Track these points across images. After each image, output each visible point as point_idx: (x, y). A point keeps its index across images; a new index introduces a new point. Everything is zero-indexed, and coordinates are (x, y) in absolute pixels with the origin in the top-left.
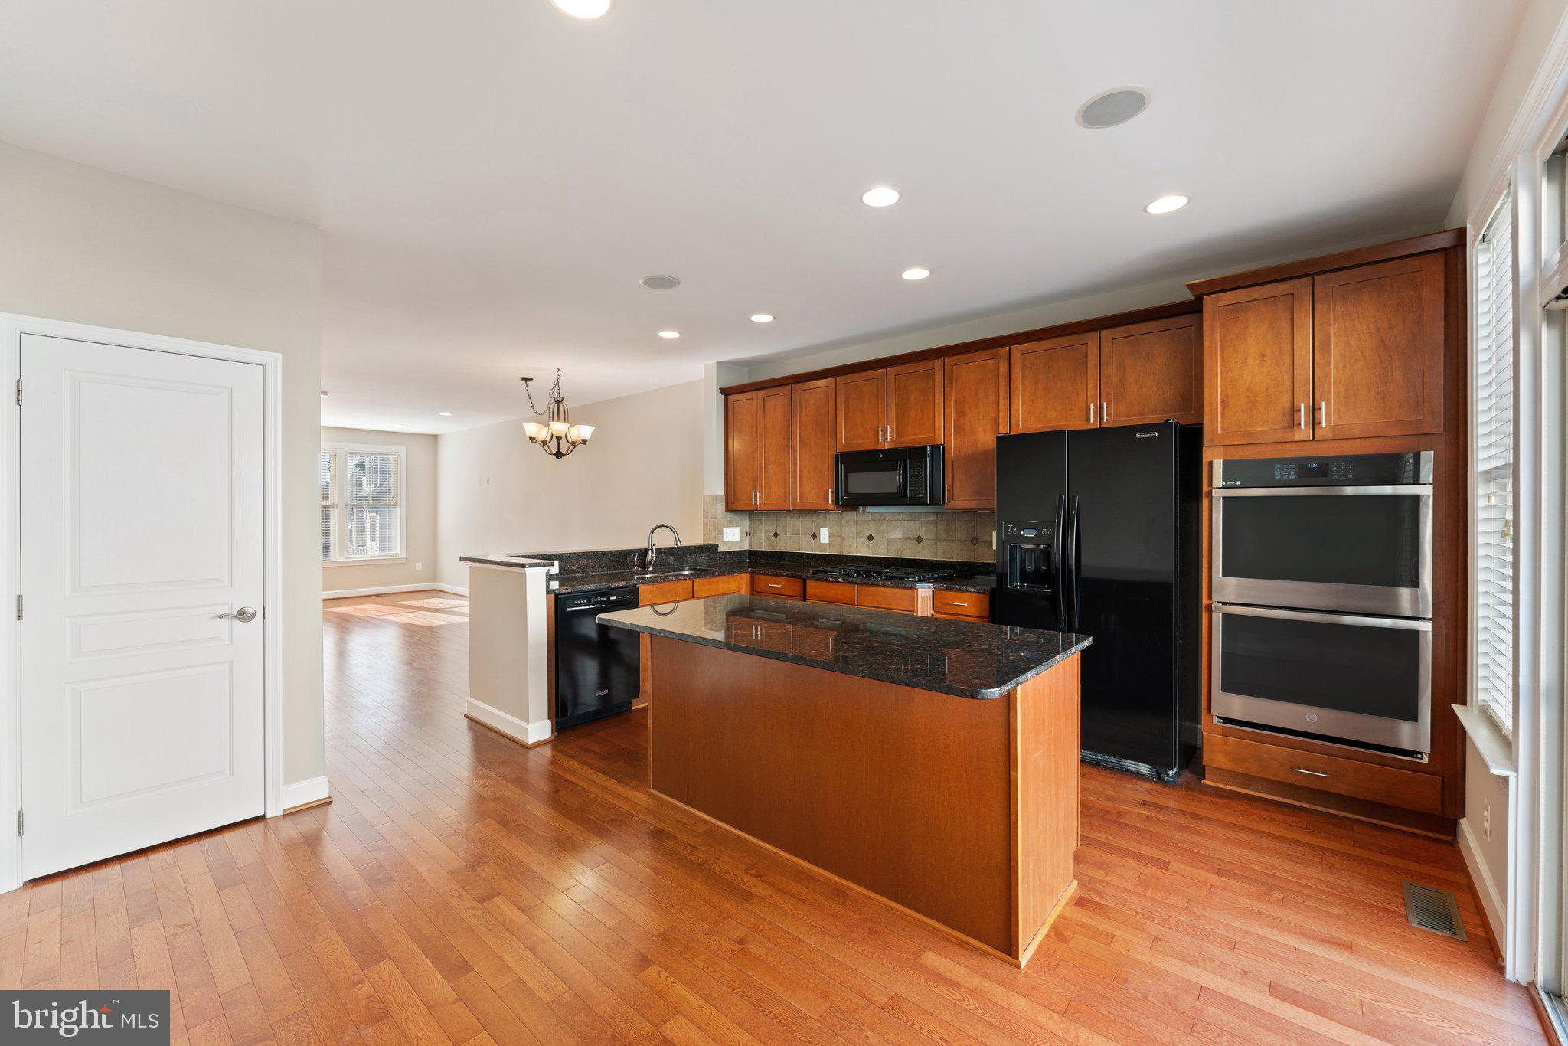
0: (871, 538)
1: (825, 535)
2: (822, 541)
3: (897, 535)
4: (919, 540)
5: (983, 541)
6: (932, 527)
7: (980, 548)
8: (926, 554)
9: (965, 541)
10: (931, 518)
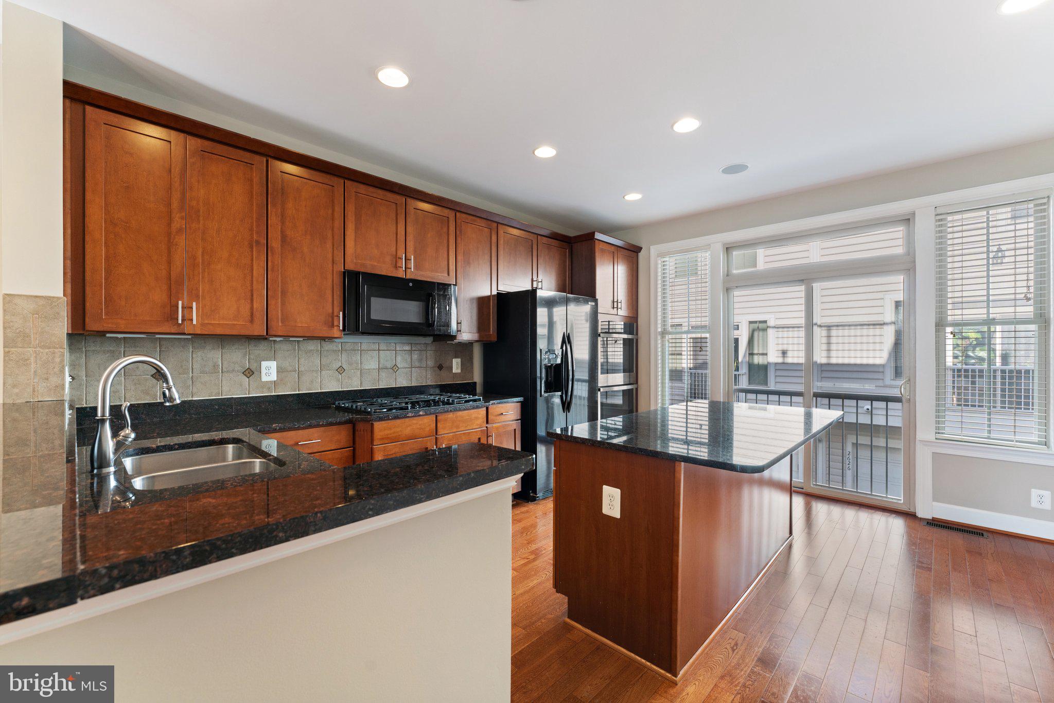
0: (341, 370)
1: (269, 371)
2: (265, 378)
3: (371, 364)
4: (395, 368)
5: (447, 367)
6: (407, 357)
7: (444, 373)
8: (402, 381)
9: (433, 367)
10: (407, 348)
